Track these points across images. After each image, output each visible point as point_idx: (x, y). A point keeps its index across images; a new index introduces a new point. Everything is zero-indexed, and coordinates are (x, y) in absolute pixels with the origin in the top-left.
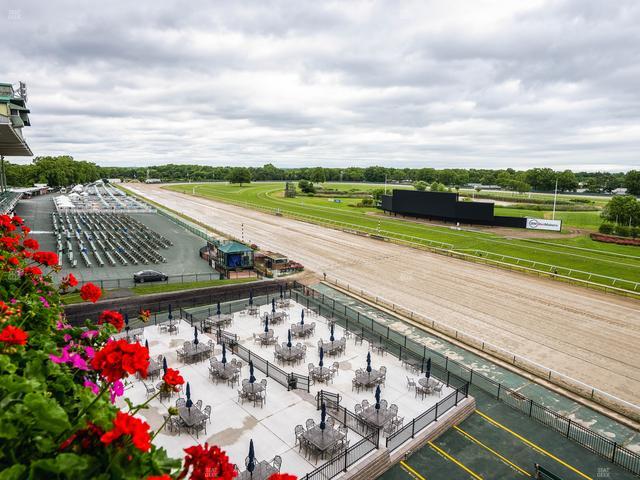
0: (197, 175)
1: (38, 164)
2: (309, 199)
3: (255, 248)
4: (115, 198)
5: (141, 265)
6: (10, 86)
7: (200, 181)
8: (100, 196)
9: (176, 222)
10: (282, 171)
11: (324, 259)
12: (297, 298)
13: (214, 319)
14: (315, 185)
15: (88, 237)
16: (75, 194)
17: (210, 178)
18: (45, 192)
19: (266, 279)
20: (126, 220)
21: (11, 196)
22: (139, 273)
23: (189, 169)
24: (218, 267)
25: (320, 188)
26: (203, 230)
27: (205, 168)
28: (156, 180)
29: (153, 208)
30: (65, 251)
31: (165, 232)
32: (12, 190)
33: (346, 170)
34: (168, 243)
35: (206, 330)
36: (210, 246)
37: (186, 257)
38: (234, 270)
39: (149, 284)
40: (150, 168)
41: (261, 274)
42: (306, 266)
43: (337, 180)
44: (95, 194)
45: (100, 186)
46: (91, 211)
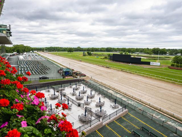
0: (59, 50)
1: (14, 47)
2: (90, 57)
3: (73, 70)
4: (35, 56)
5: (41, 74)
6: (6, 26)
7: (59, 51)
8: (31, 55)
9: (52, 63)
10: (82, 49)
11: (92, 73)
12: (83, 83)
13: (60, 89)
14: (92, 53)
15: (28, 67)
16: (24, 55)
17: (62, 51)
18: (16, 54)
19: (75, 79)
20: (38, 62)
21: (7, 55)
22: (41, 77)
23: (56, 48)
24: (62, 75)
25: (93, 54)
26: (59, 65)
27: (61, 48)
28: (47, 51)
29: (46, 59)
30: (21, 71)
31: (49, 66)
32: (7, 54)
33: (101, 48)
34: (49, 69)
35: (58, 92)
36: (61, 70)
37: (54, 72)
38: (67, 76)
39: (44, 79)
40: (45, 48)
41: (74, 77)
42: (87, 75)
43: (98, 51)
44: (30, 55)
45: (31, 53)
46: (29, 60)
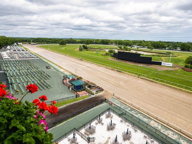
0: (48, 42)
2: (86, 51)
3: (81, 78)
4: (22, 52)
14: (88, 46)
15: (18, 74)
19: (92, 96)
20: (30, 64)
28: (34, 43)
29: (37, 57)
34: (49, 76)
41: (90, 93)
45: (16, 46)
46: (16, 59)
